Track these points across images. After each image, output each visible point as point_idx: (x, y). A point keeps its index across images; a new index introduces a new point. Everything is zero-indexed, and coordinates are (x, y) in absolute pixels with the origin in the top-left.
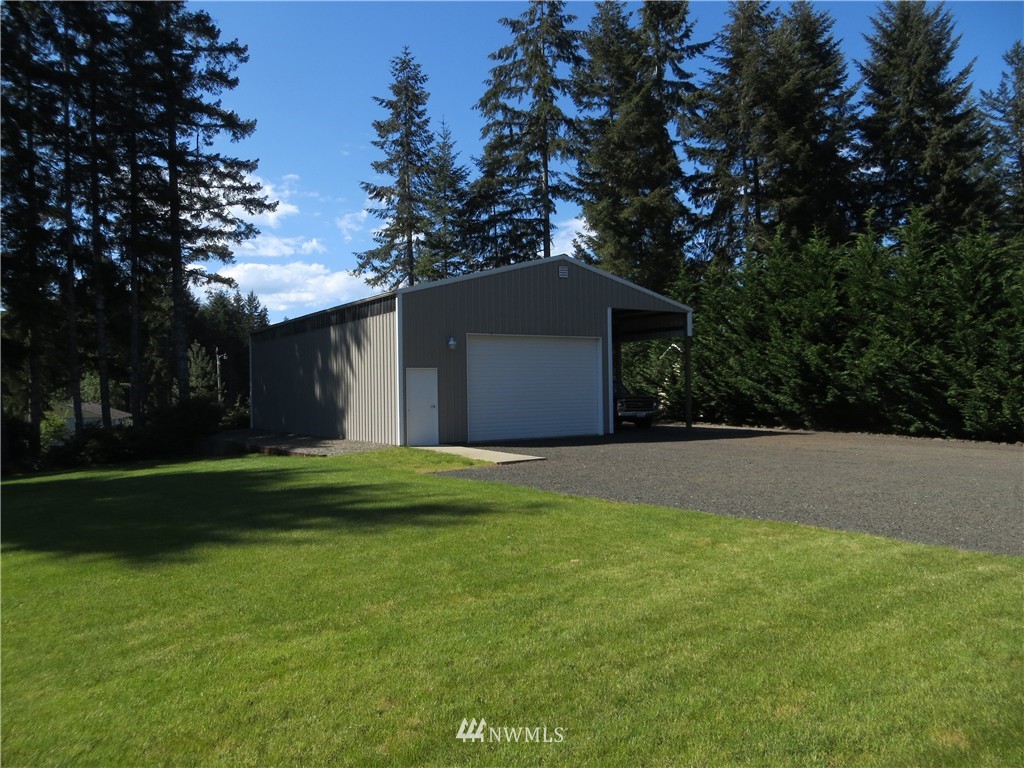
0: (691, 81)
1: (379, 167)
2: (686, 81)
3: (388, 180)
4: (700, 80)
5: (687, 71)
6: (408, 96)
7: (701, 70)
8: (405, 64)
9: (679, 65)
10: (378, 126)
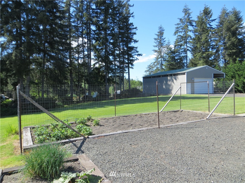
0: (212, 26)
1: (155, 46)
2: (211, 26)
3: (157, 49)
4: (214, 26)
5: (211, 25)
6: (161, 33)
7: (214, 24)
8: (161, 28)
9: (210, 24)
10: (155, 39)
